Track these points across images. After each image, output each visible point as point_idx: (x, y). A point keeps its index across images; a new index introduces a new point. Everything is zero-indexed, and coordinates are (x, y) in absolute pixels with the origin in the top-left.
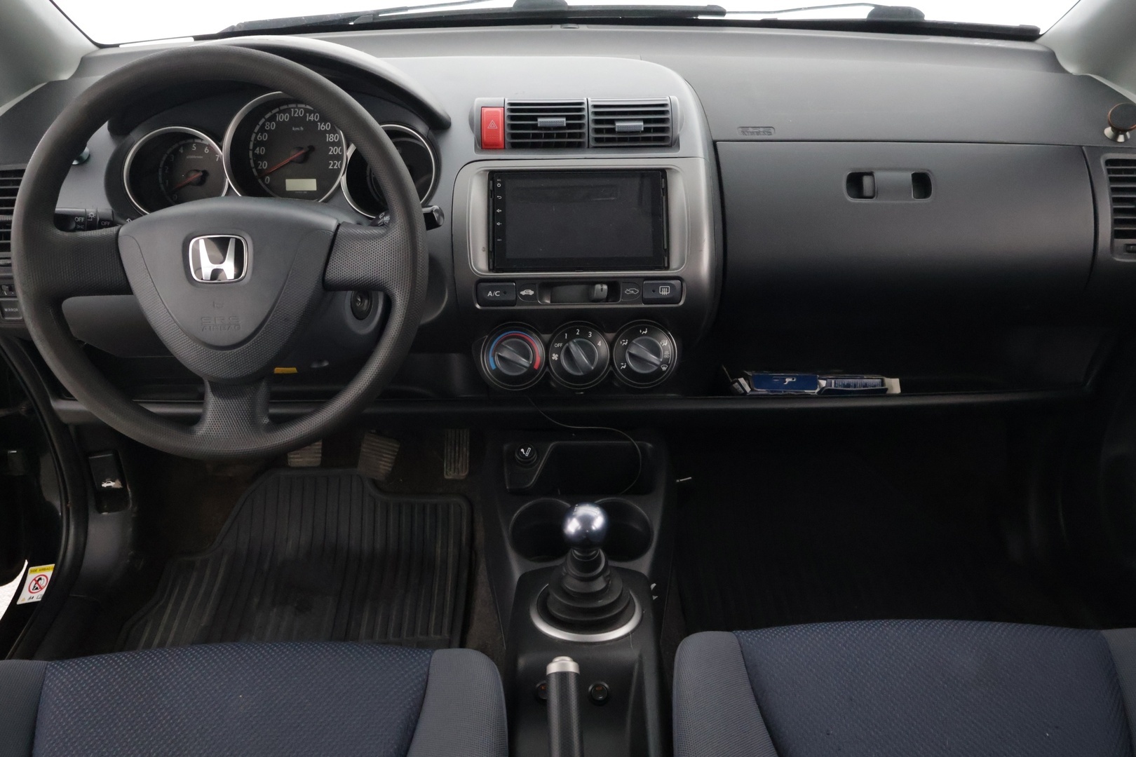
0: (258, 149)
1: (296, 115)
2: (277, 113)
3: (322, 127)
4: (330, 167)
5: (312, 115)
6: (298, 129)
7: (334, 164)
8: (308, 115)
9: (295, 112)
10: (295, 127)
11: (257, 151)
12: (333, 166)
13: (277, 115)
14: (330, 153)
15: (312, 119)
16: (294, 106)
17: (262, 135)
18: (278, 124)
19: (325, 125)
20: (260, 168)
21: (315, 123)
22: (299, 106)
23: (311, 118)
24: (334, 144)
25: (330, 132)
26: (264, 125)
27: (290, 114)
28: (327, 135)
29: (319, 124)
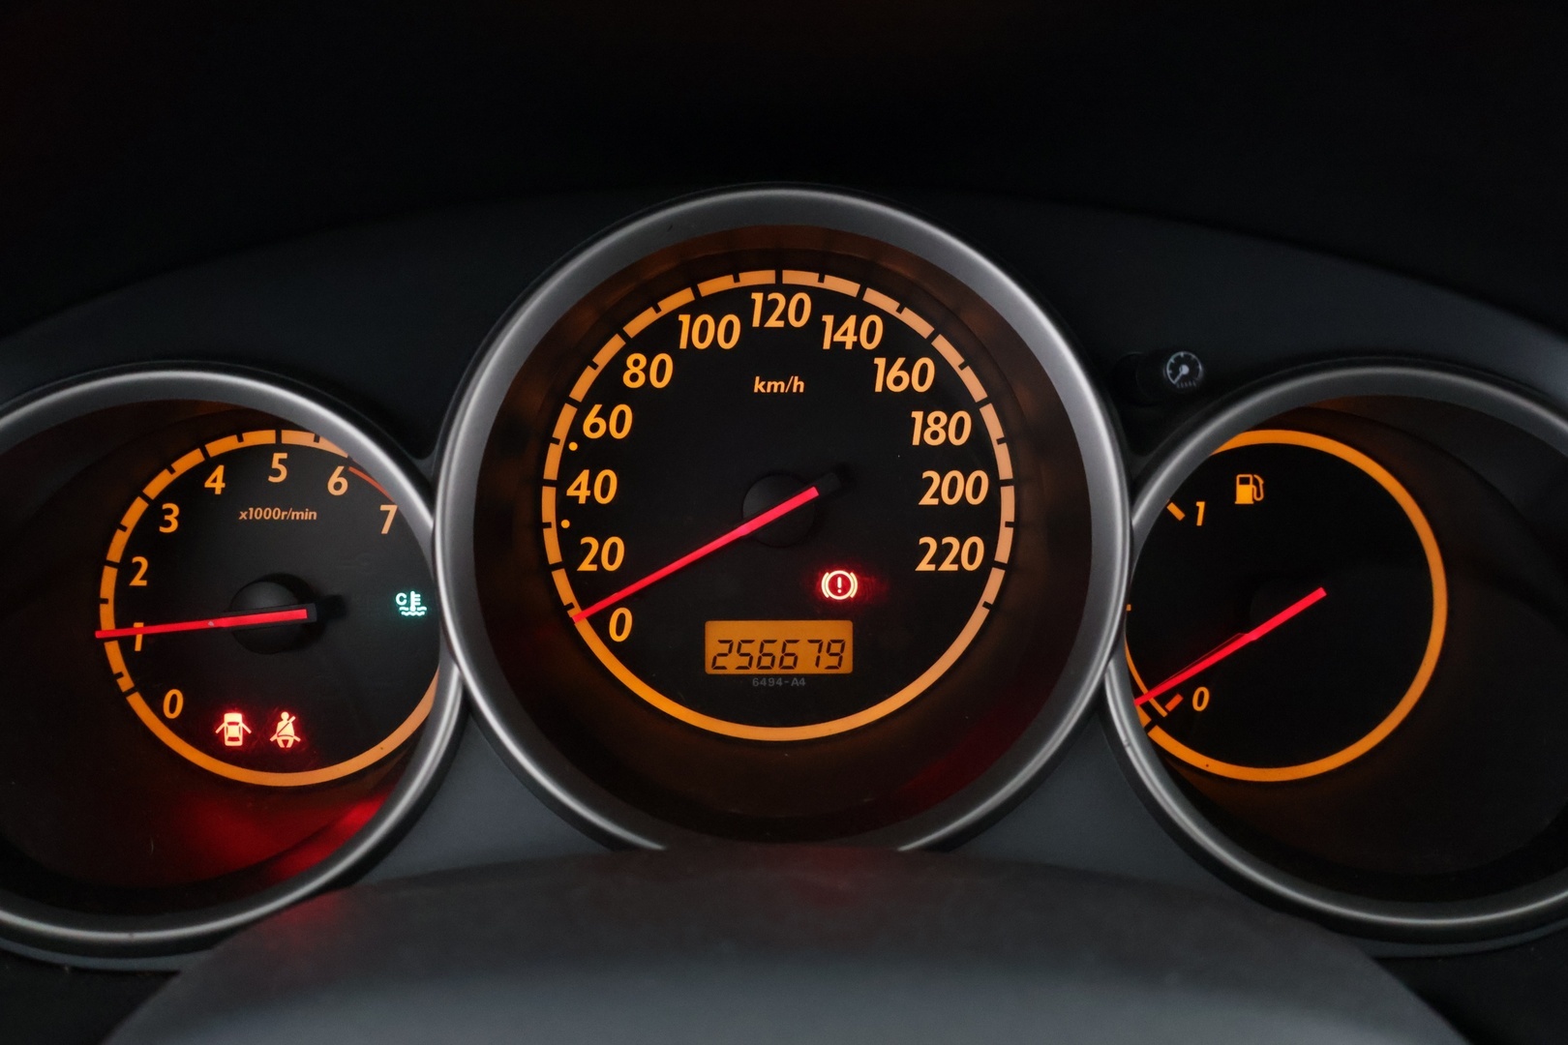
0: (584, 476)
1: (773, 322)
2: (684, 309)
3: (890, 377)
4: (924, 566)
5: (851, 321)
6: (777, 386)
7: (943, 551)
8: (829, 319)
9: (769, 307)
10: (764, 378)
11: (579, 489)
12: (938, 559)
13: (685, 319)
14: (928, 500)
15: (849, 341)
16: (767, 277)
17: (605, 414)
18: (687, 360)
19: (908, 367)
20: (586, 566)
21: (859, 362)
22: (791, 277)
23: (847, 334)
24: (946, 458)
25: (927, 402)
26: (618, 364)
27: (746, 318)
28: (918, 415)
29: (881, 362)
